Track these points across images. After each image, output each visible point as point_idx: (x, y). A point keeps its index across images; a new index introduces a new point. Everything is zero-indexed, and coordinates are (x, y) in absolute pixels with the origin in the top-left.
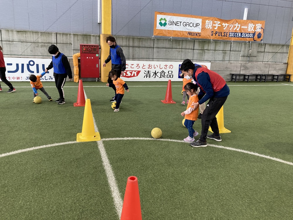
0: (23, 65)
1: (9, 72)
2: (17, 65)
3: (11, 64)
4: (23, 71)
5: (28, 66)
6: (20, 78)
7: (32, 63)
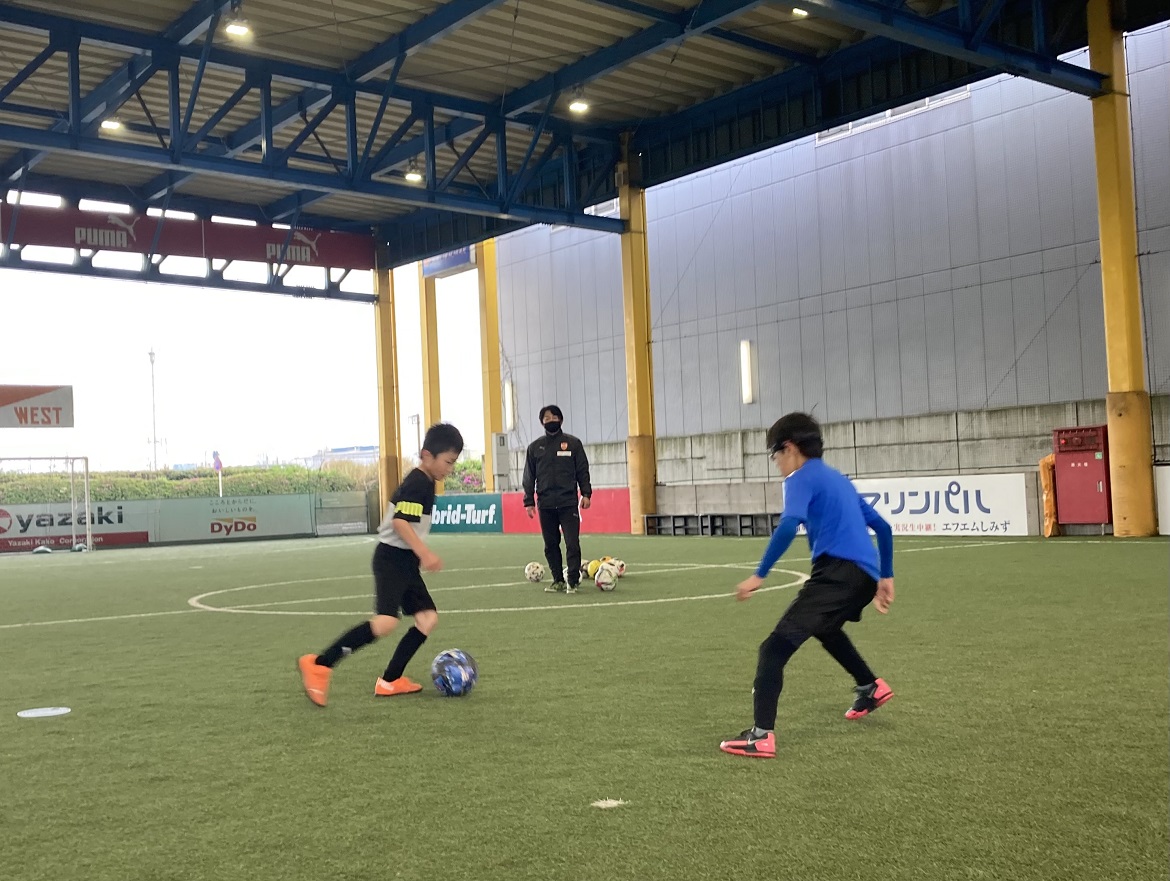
0: (937, 494)
1: (912, 512)
2: (927, 494)
3: (916, 494)
4: (937, 511)
5: (947, 494)
6: (932, 527)
7: (954, 488)
